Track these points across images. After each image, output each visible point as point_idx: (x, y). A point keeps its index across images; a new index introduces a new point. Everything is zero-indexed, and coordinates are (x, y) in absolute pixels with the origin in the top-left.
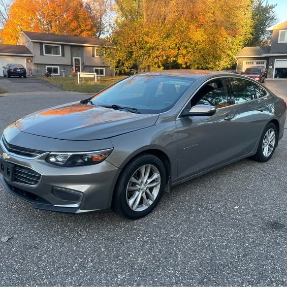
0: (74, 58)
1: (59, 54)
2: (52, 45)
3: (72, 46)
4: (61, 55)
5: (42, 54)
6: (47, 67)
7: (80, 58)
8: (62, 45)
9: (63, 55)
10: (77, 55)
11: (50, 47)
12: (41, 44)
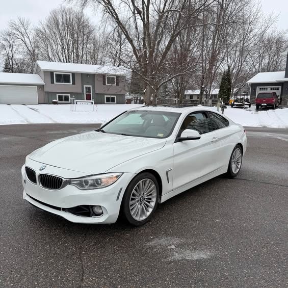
0: (85, 86)
1: (69, 82)
2: (63, 73)
3: (82, 74)
4: (71, 83)
5: (52, 82)
7: (91, 86)
8: (73, 74)
9: (74, 83)
10: (88, 83)
11: (61, 75)
12: (52, 73)
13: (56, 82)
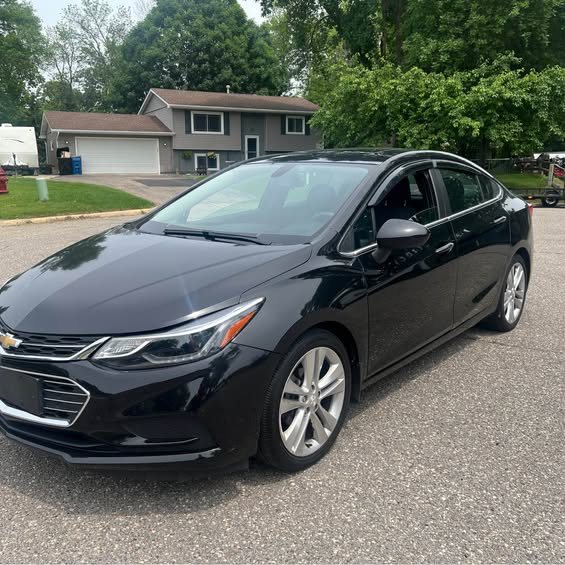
0: (247, 137)
1: (219, 130)
2: (208, 113)
3: (244, 115)
4: (222, 132)
6: (196, 155)
7: (257, 137)
8: (227, 114)
9: (227, 132)
10: (252, 132)
11: (204, 117)
12: (187, 112)
13: (196, 129)
